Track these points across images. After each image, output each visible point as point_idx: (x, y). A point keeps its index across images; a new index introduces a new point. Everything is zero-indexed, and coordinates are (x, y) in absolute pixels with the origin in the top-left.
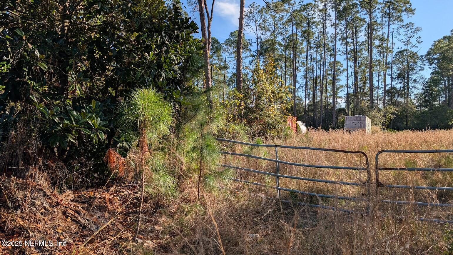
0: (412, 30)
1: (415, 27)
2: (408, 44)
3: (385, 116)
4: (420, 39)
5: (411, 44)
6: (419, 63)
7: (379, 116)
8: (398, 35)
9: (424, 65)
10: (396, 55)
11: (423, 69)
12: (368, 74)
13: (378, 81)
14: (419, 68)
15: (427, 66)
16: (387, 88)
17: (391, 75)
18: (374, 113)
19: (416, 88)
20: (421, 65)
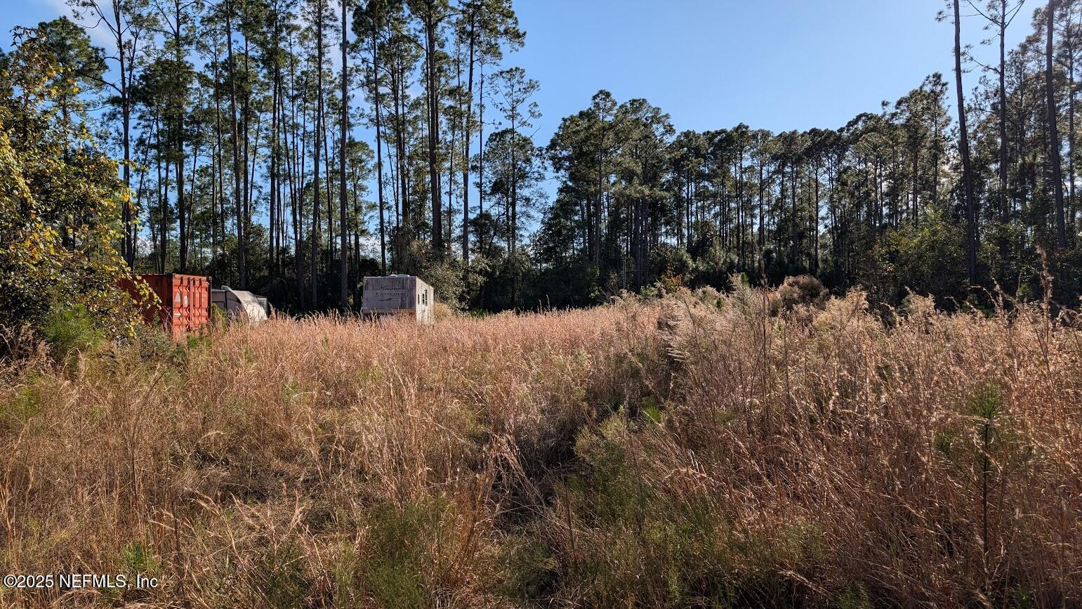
0: (522, 86)
1: (526, 80)
2: (513, 117)
3: (465, 278)
4: (536, 109)
5: (519, 117)
6: (536, 162)
7: (453, 278)
8: (492, 92)
9: (546, 169)
10: (491, 140)
11: (541, 178)
12: (428, 178)
13: (450, 194)
14: (536, 175)
15: (550, 173)
16: (472, 216)
17: (479, 185)
18: (440, 271)
19: (528, 216)
20: (539, 167)
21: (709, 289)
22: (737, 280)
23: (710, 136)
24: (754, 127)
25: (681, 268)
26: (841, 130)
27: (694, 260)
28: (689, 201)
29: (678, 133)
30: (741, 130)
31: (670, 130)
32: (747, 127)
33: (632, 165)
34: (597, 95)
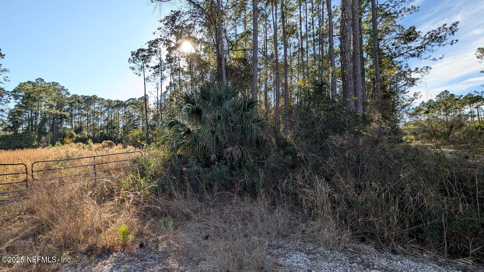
9: (10, 99)
11: (8, 102)
15: (13, 100)
20: (8, 98)
21: (81, 143)
22: (90, 141)
23: (84, 97)
24: (99, 97)
25: (71, 136)
26: (126, 101)
27: (77, 134)
28: (75, 115)
29: (71, 95)
30: (95, 97)
31: (69, 94)
32: (97, 96)
33: (53, 103)
34: (38, 79)
